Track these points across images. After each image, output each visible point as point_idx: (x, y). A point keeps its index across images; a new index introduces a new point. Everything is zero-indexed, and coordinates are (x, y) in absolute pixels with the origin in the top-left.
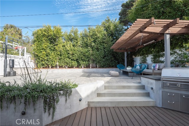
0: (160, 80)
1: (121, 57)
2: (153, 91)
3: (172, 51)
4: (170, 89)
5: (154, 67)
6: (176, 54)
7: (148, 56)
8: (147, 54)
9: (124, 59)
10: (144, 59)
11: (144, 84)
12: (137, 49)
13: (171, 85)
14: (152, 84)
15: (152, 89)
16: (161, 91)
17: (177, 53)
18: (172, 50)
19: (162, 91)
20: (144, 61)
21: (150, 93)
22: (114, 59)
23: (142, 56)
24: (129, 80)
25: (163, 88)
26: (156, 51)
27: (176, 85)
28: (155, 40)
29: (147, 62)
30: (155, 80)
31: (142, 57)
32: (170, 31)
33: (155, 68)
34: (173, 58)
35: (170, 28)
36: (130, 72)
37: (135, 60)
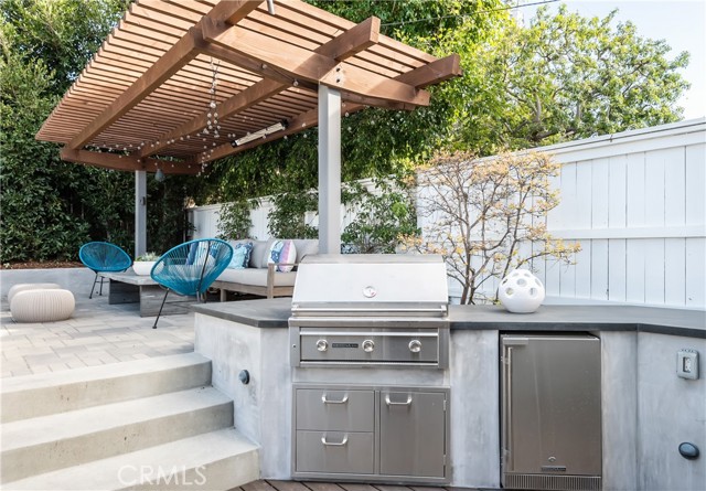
0: (283, 325)
1: (116, 200)
2: (252, 392)
3: (351, 185)
4: (331, 368)
5: (277, 256)
6: (365, 199)
7: (255, 204)
8: (253, 194)
9: (133, 216)
10: (241, 217)
11: (210, 358)
12: (204, 160)
13: (334, 346)
14: (244, 349)
15: (246, 379)
16: (289, 387)
17: (369, 195)
18: (353, 179)
19: (296, 389)
20: (239, 229)
21: (237, 406)
22: (64, 209)
23: (232, 204)
24: (134, 336)
25: (299, 368)
26: (289, 179)
27: (356, 346)
28: (285, 123)
29: (253, 232)
30: (263, 325)
31: (231, 209)
32: (340, 75)
33: (282, 261)
34: (353, 217)
35: (341, 65)
36: (148, 288)
37: (196, 223)
